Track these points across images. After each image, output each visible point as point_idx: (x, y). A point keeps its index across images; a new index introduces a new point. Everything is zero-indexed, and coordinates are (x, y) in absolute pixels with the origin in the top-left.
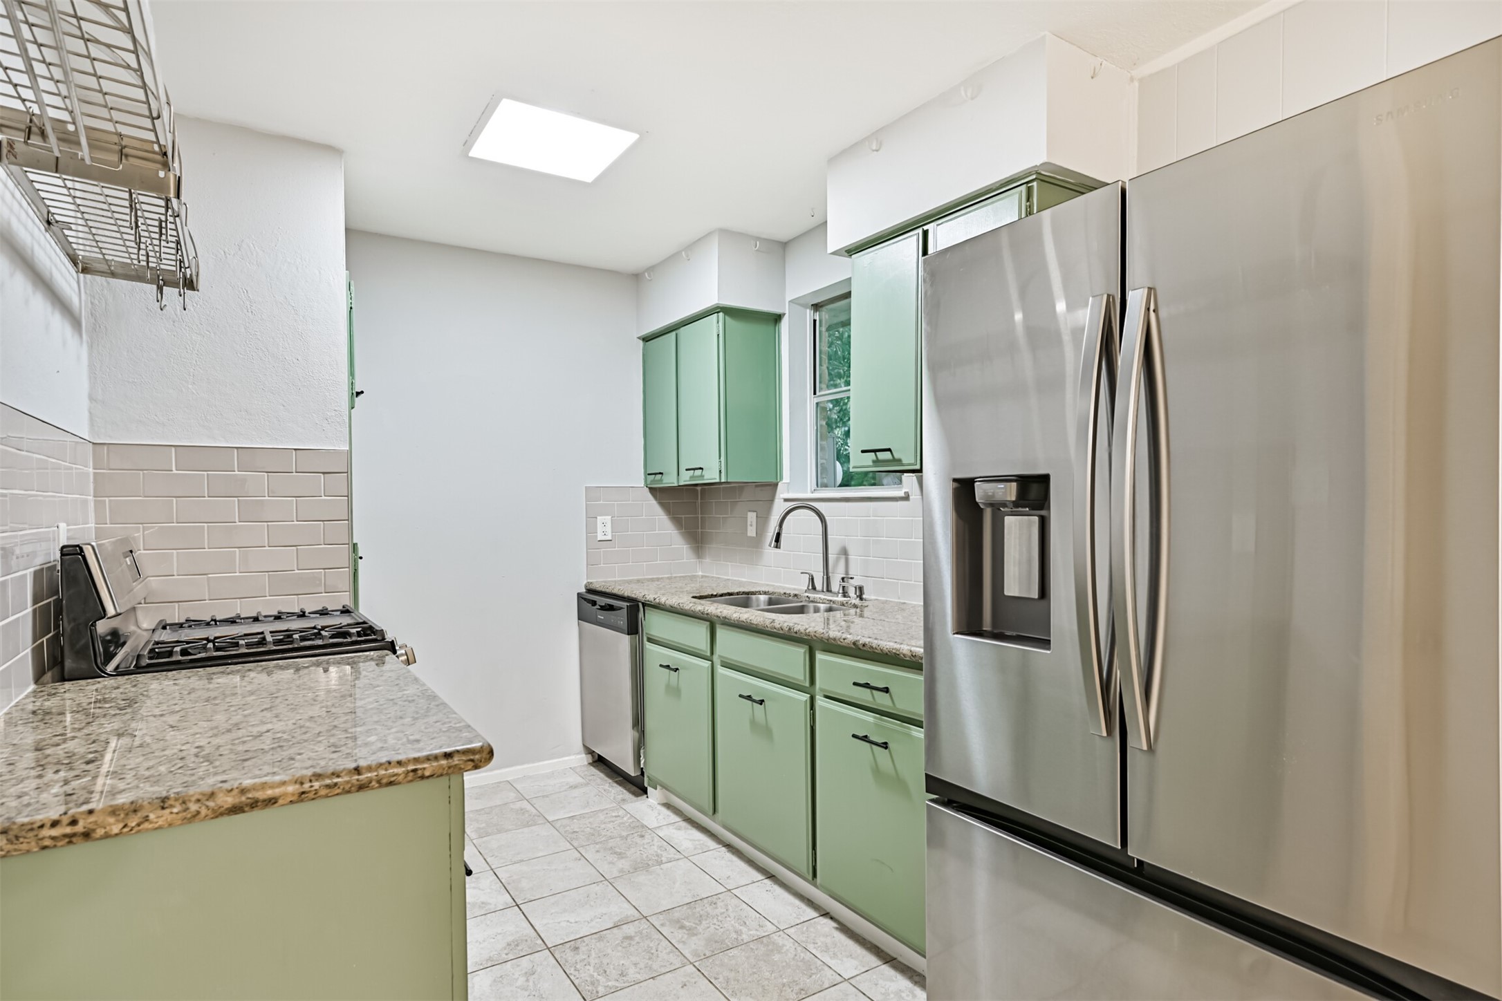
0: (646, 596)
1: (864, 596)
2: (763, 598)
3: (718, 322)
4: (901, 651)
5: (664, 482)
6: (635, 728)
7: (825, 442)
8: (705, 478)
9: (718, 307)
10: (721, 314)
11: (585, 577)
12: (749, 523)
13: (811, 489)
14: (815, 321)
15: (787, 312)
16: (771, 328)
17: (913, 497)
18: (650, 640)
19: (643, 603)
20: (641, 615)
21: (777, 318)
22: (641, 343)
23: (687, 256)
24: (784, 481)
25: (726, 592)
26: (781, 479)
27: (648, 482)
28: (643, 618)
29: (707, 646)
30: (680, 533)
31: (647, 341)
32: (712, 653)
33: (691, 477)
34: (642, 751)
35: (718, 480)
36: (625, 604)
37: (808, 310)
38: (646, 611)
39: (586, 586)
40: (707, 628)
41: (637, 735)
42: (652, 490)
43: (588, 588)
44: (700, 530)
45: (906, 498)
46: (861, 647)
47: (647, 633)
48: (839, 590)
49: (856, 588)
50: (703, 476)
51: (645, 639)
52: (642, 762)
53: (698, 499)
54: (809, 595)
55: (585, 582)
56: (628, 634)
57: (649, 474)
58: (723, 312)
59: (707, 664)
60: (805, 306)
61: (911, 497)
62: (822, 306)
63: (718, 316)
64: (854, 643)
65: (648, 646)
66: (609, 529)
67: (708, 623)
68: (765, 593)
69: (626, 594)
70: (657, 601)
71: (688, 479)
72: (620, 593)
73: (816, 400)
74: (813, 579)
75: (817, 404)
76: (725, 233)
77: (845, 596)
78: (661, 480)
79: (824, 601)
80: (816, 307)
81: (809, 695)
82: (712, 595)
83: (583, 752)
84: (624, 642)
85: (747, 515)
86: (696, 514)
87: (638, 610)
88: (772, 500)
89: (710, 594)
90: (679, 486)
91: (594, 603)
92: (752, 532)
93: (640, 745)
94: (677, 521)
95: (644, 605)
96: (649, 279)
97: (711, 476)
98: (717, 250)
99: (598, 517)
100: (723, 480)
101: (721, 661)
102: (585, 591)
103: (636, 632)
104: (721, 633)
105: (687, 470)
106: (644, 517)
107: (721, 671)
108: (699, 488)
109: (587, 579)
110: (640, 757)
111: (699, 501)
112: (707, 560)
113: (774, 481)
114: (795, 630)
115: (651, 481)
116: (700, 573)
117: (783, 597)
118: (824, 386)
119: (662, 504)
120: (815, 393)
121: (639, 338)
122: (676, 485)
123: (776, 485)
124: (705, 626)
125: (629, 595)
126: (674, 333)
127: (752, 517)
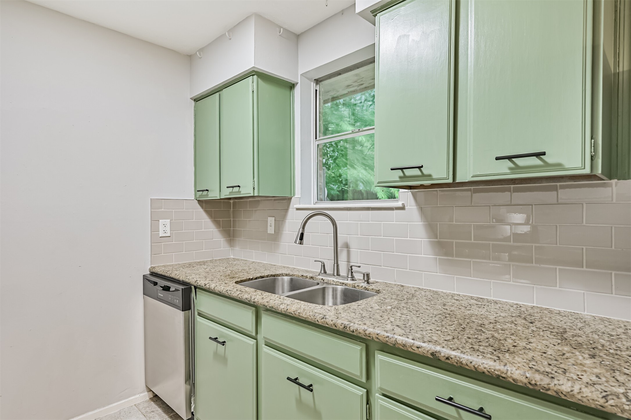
0: (198, 282)
1: (370, 281)
2: (286, 279)
3: (253, 82)
4: (509, 374)
5: (209, 196)
6: (188, 382)
7: (321, 171)
8: (242, 193)
9: (254, 71)
10: (255, 77)
11: (150, 263)
12: (269, 225)
13: (314, 202)
14: (316, 90)
15: (299, 82)
16: (287, 92)
17: (409, 207)
18: (200, 314)
19: (195, 287)
20: (193, 294)
21: (292, 86)
22: (193, 102)
23: (230, 36)
24: (295, 197)
25: (258, 275)
26: (294, 195)
27: (198, 196)
28: (195, 297)
29: (252, 327)
30: (219, 231)
31: (197, 102)
32: (257, 333)
33: (230, 193)
34: (192, 399)
35: (252, 195)
36: (180, 287)
37: (312, 83)
38: (197, 293)
39: (150, 270)
40: (252, 312)
41: (188, 387)
42: (200, 202)
43: (151, 271)
44: (232, 229)
45: (403, 208)
46: (443, 359)
47: (197, 310)
48: (348, 275)
49: (364, 275)
50: (240, 192)
51: (196, 313)
52: (192, 408)
53: (231, 209)
54: (324, 278)
55: (149, 267)
56: (183, 311)
57: (198, 191)
58: (256, 75)
59: (253, 342)
60: (310, 80)
61: (406, 207)
62: (321, 81)
63: (253, 78)
64: (432, 354)
65: (199, 319)
66: (168, 229)
67: (254, 309)
68: (287, 275)
69: (181, 279)
70: (207, 286)
71: (228, 194)
72: (177, 277)
73: (317, 143)
74: (324, 266)
75: (318, 145)
76: (260, 18)
77: (353, 280)
78: (207, 195)
79: (337, 283)
80: (318, 81)
81: (365, 390)
82: (249, 279)
83: (146, 390)
84: (179, 316)
85: (267, 219)
86: (230, 218)
87: (191, 291)
88: (287, 210)
89: (248, 278)
90: (221, 199)
91: (155, 284)
92: (271, 230)
93: (191, 394)
94: (217, 223)
95: (196, 288)
96: (200, 57)
97: (247, 191)
98: (254, 30)
99: (160, 220)
100: (256, 194)
101: (265, 341)
102: (149, 273)
103: (190, 309)
104: (265, 319)
105: (227, 187)
106: (194, 220)
107: (265, 350)
108: (232, 201)
109: (151, 264)
110: (191, 403)
111: (232, 210)
112: (237, 248)
113: (289, 196)
114: (352, 329)
115: (200, 196)
116: (232, 257)
117: (301, 278)
118: (321, 135)
119: (206, 212)
120: (316, 138)
121: (191, 99)
122: (218, 198)
123: (290, 199)
124: (251, 311)
125: (184, 279)
126: (218, 94)
127: (271, 221)
